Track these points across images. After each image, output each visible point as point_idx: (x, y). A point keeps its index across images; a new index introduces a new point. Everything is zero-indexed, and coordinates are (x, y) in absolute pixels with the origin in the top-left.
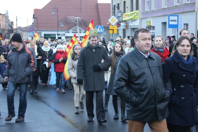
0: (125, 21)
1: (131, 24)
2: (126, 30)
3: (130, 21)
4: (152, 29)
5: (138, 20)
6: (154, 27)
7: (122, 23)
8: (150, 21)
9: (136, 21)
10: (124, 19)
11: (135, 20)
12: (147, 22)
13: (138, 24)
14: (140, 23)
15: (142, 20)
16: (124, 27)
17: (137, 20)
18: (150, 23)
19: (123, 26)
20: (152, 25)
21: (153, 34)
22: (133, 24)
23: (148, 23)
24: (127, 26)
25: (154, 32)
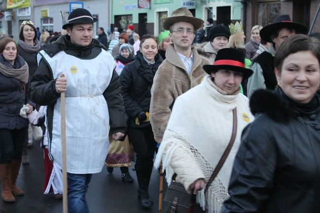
0: (10, 10)
1: (19, 13)
2: (13, 22)
3: (18, 9)
4: (49, 22)
5: (30, 8)
6: (51, 20)
7: (5, 12)
8: (46, 11)
9: (26, 10)
10: (9, 7)
11: (24, 9)
12: (42, 11)
13: (29, 14)
14: (31, 13)
15: (35, 9)
16: (9, 19)
17: (28, 8)
18: (47, 14)
19: (7, 17)
20: (49, 16)
21: (51, 28)
22: (22, 14)
23: (44, 13)
24: (13, 17)
25: (52, 26)
